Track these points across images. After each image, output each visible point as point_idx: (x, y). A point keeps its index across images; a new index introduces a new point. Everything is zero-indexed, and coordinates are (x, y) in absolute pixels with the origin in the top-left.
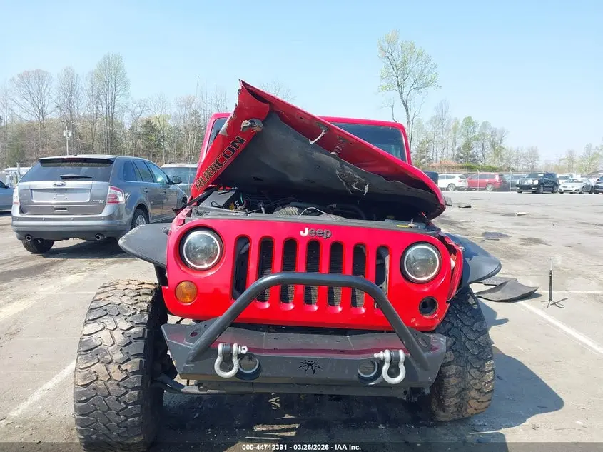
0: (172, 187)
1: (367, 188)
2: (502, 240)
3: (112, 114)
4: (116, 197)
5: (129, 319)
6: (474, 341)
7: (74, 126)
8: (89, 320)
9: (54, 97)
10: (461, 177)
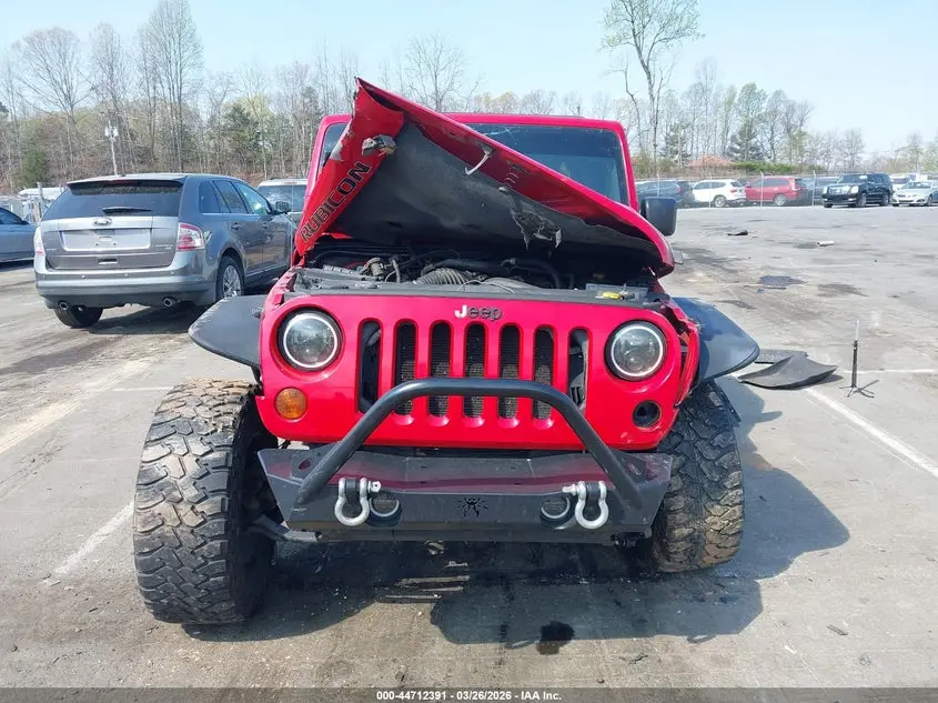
0: (276, 219)
1: (558, 235)
2: (791, 289)
3: (179, 98)
4: (191, 239)
5: (207, 439)
6: (714, 461)
7: (120, 120)
8: (151, 441)
9: (87, 74)
10: (734, 184)
